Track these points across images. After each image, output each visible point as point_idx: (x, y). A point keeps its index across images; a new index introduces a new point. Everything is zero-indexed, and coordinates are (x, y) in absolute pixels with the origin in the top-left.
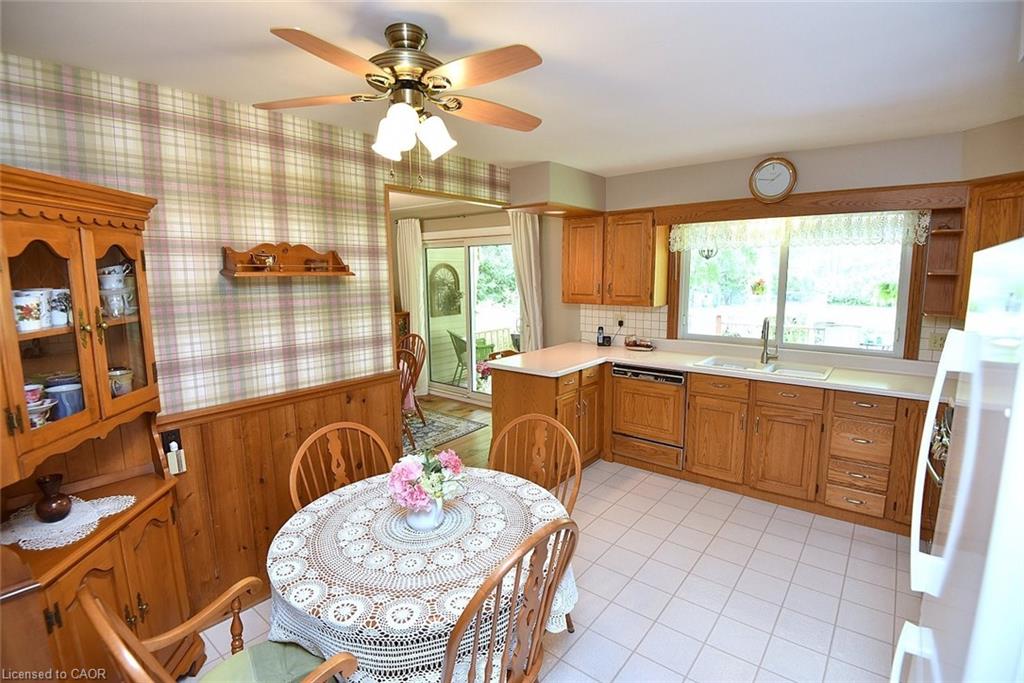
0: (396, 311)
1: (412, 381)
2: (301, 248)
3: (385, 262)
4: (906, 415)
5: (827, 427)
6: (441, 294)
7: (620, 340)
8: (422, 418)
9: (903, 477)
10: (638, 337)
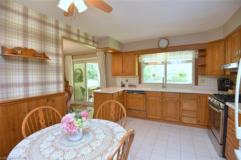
0: (65, 81)
1: (69, 98)
2: (32, 50)
3: (61, 58)
4: (200, 98)
5: (181, 102)
6: (78, 76)
7: (127, 85)
8: (72, 110)
9: (200, 113)
10: (132, 84)
